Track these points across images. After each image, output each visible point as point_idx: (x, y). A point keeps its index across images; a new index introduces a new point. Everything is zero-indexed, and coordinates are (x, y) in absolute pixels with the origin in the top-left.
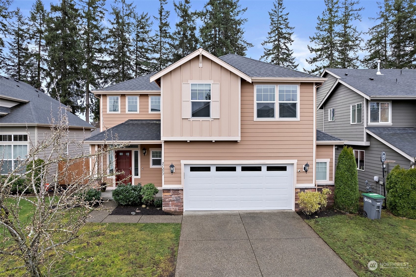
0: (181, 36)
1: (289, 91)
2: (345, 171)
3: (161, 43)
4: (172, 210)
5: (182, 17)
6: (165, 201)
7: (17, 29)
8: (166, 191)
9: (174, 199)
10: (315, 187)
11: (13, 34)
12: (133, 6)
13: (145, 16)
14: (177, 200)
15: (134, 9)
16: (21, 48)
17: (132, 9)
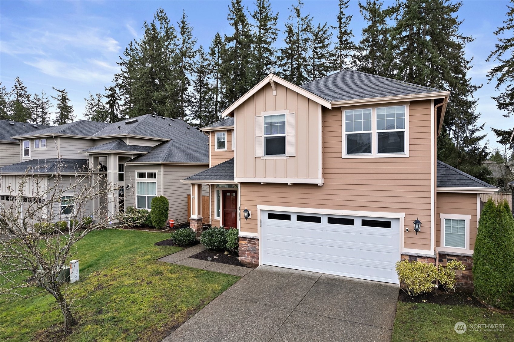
0: (370, 44)
1: (393, 115)
2: (485, 237)
3: (341, 57)
4: (248, 261)
5: (371, 18)
6: (241, 250)
7: (199, 66)
8: (242, 239)
9: (250, 249)
10: (435, 257)
11: (196, 72)
12: (309, 18)
13: (324, 27)
14: (253, 250)
15: (311, 21)
16: (203, 84)
17: (309, 22)
